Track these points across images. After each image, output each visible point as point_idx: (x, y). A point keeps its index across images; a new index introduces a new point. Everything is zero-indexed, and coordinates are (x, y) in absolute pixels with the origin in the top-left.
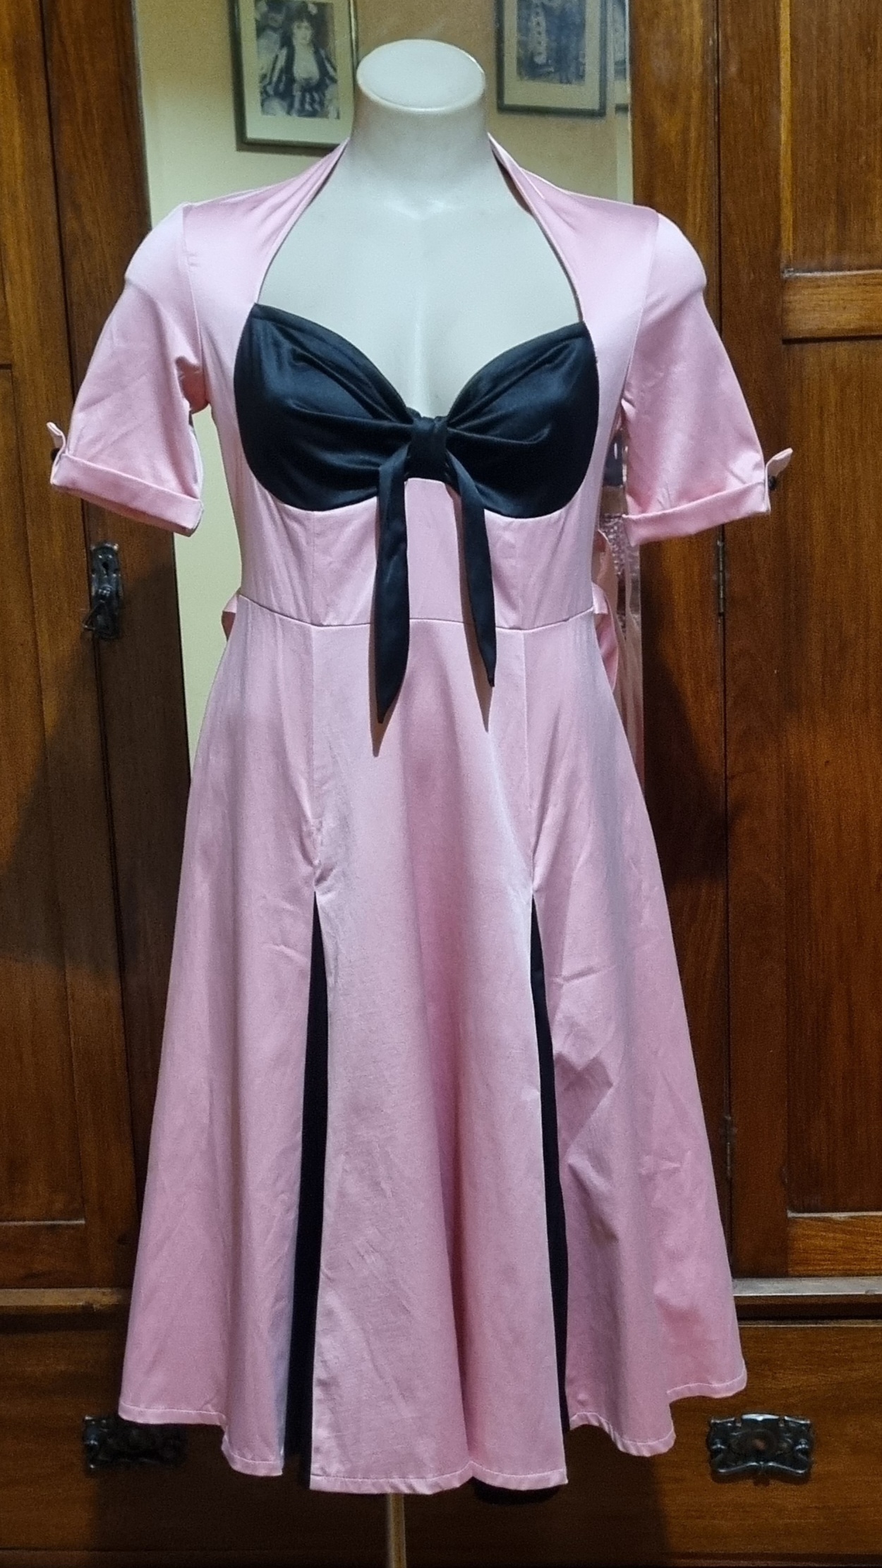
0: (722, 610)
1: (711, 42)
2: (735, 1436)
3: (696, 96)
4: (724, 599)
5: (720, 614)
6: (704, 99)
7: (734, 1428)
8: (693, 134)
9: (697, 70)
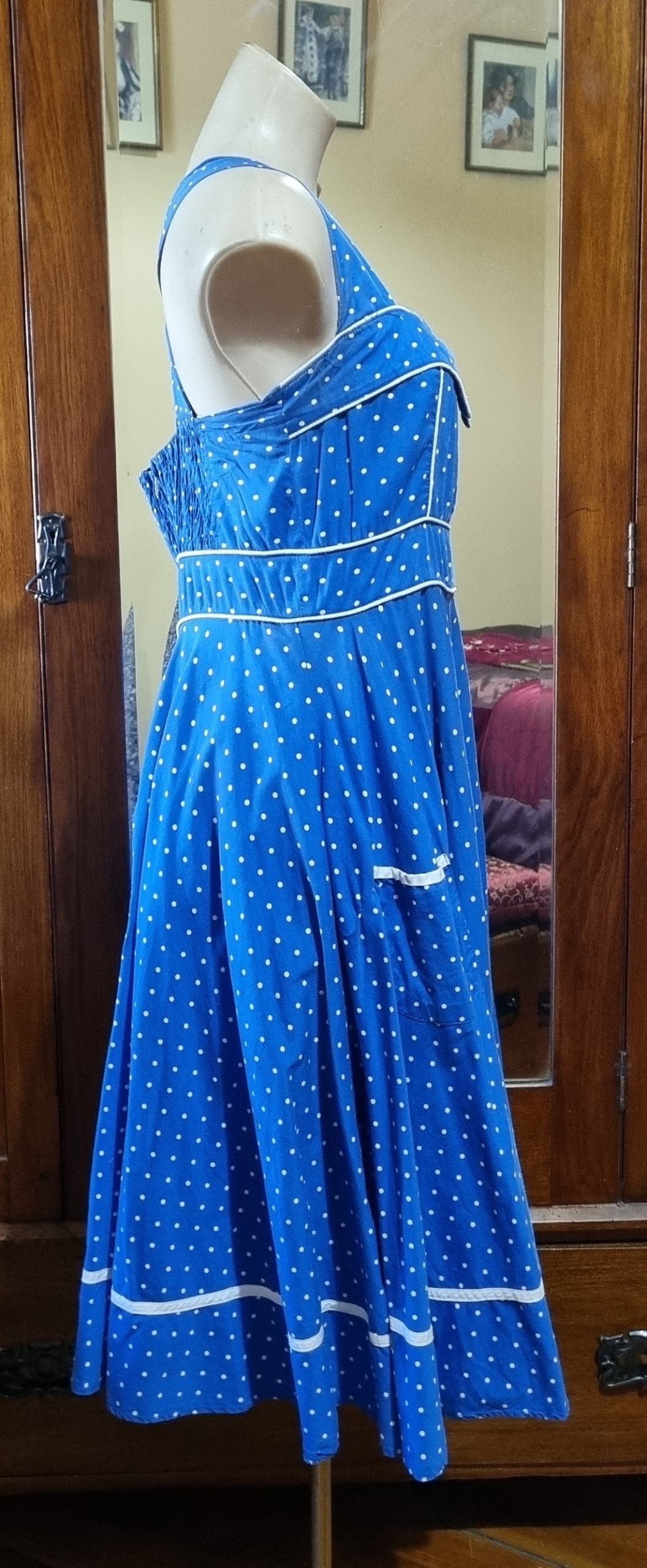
1: (637, 68)
2: (621, 1352)
3: (623, 116)
4: (635, 575)
5: (632, 588)
6: (630, 120)
7: (622, 1345)
8: (619, 150)
9: (623, 92)
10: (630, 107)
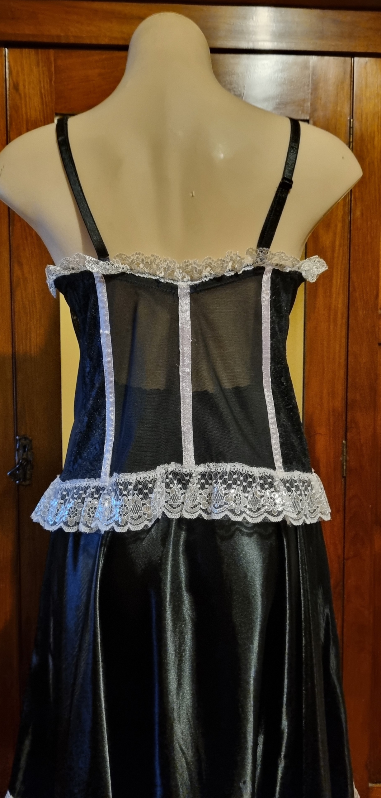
0: (345, 475)
3: (340, 225)
4: (346, 469)
5: (343, 477)
6: (343, 227)
10: (343, 221)
